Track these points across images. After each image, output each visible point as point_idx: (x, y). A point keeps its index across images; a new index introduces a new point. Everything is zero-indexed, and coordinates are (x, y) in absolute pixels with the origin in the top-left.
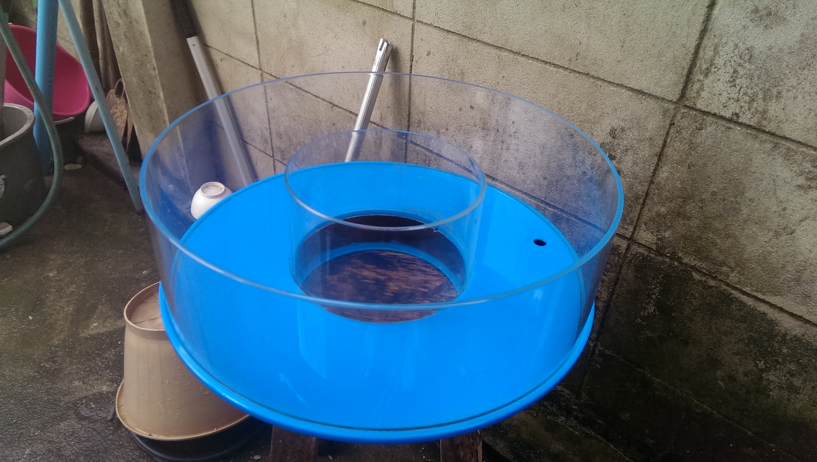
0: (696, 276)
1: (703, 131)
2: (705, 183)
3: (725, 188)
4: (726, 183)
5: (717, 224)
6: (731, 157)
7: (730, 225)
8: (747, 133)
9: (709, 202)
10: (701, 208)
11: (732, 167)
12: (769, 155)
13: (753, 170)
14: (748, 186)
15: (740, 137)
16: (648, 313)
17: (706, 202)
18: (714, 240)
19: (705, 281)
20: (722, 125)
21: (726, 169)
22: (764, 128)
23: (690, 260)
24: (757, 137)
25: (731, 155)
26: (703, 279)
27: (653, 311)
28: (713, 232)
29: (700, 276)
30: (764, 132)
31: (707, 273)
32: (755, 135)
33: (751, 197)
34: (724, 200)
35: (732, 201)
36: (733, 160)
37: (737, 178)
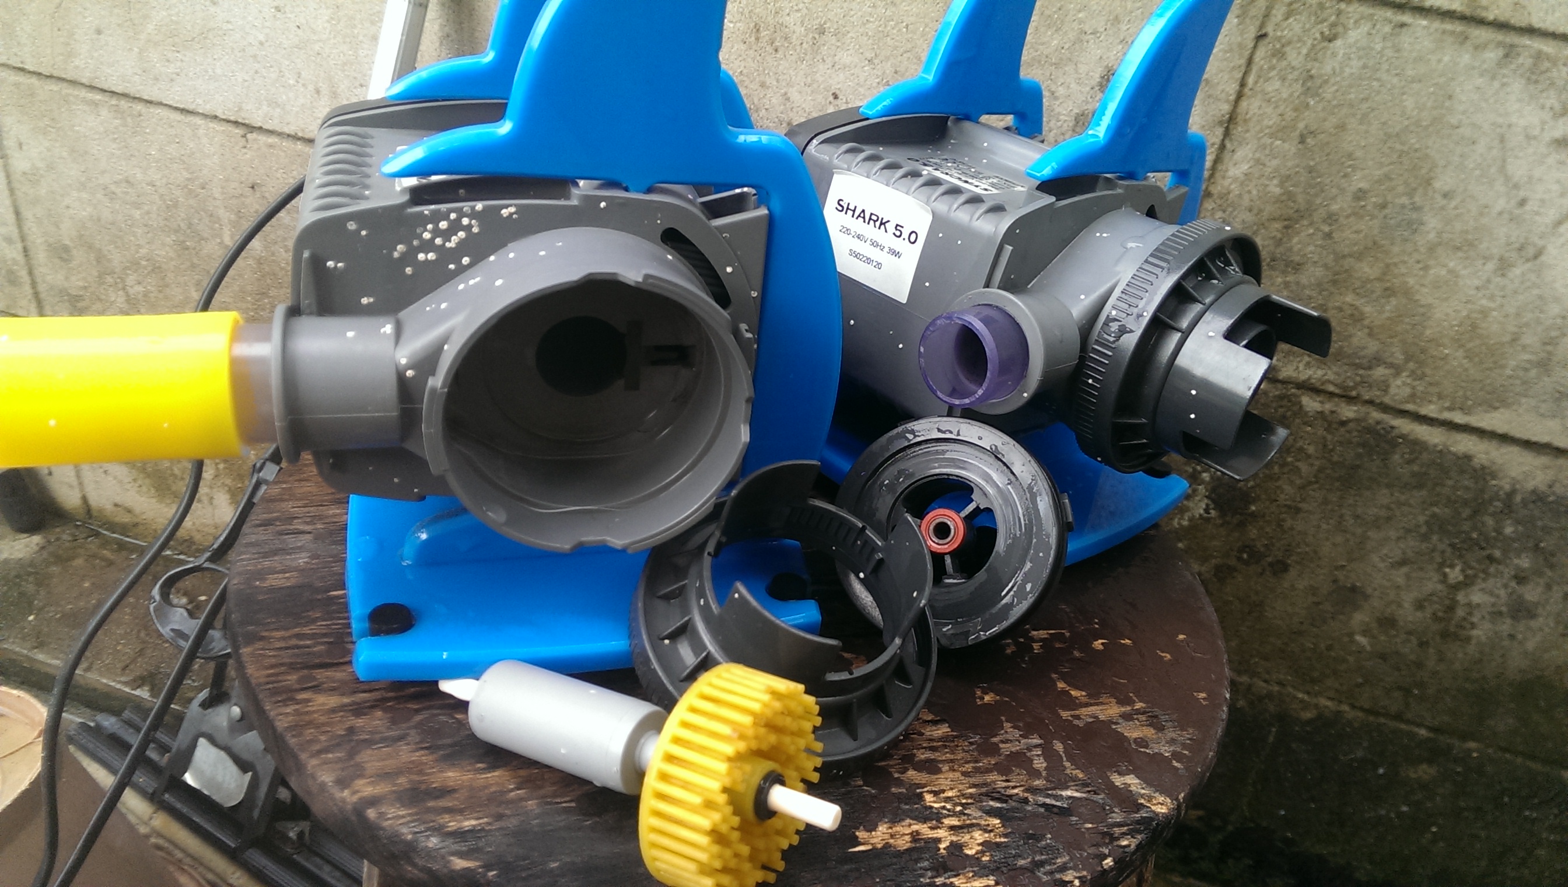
0: (1311, 404)
1: (1339, 43)
2: (1339, 172)
3: (1388, 177)
4: (1391, 164)
5: (1367, 269)
6: (1405, 97)
7: (1395, 264)
8: (1444, 32)
9: (1348, 217)
10: (1329, 236)
11: (1406, 123)
12: (1493, 78)
13: (1454, 121)
14: (1442, 163)
15: (1427, 43)
16: (1191, 520)
17: (1341, 219)
18: (1357, 308)
19: (1333, 412)
20: (1386, 19)
21: (1391, 130)
22: (1484, 14)
23: (1298, 368)
24: (1467, 38)
25: (1403, 94)
26: (1328, 407)
27: (1202, 511)
28: (1354, 290)
29: (1321, 402)
30: (1481, 22)
31: (1337, 391)
32: (1462, 33)
33: (1446, 188)
34: (1383, 206)
35: (1403, 207)
36: (1409, 103)
37: (1417, 146)
